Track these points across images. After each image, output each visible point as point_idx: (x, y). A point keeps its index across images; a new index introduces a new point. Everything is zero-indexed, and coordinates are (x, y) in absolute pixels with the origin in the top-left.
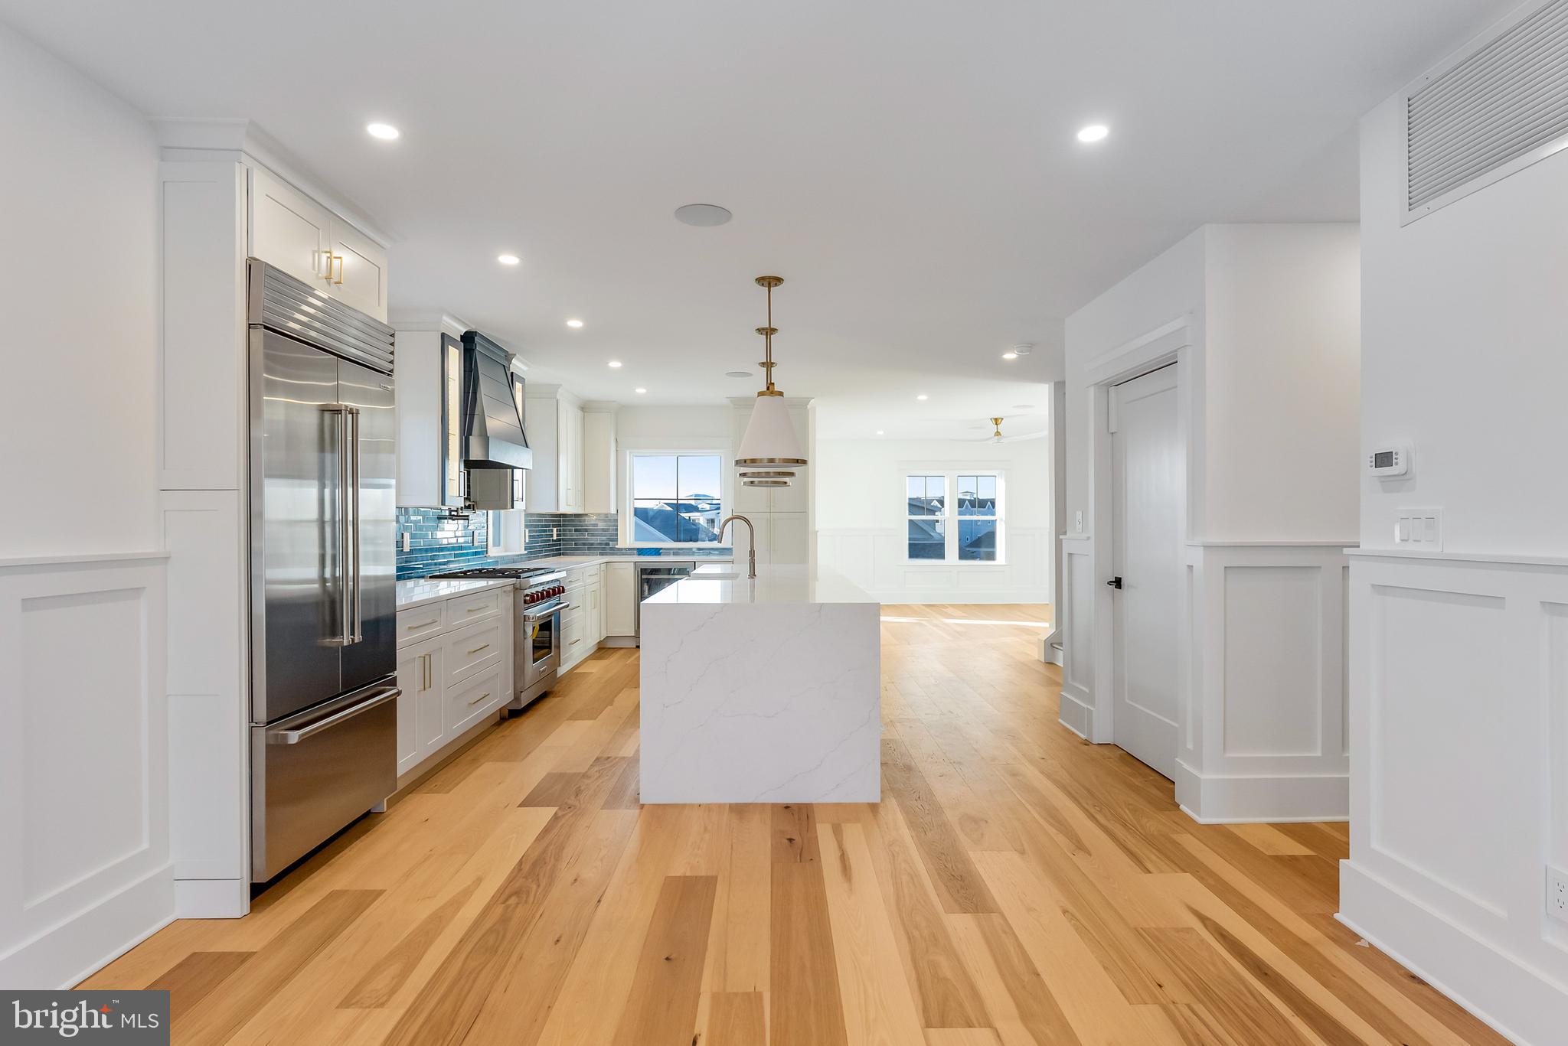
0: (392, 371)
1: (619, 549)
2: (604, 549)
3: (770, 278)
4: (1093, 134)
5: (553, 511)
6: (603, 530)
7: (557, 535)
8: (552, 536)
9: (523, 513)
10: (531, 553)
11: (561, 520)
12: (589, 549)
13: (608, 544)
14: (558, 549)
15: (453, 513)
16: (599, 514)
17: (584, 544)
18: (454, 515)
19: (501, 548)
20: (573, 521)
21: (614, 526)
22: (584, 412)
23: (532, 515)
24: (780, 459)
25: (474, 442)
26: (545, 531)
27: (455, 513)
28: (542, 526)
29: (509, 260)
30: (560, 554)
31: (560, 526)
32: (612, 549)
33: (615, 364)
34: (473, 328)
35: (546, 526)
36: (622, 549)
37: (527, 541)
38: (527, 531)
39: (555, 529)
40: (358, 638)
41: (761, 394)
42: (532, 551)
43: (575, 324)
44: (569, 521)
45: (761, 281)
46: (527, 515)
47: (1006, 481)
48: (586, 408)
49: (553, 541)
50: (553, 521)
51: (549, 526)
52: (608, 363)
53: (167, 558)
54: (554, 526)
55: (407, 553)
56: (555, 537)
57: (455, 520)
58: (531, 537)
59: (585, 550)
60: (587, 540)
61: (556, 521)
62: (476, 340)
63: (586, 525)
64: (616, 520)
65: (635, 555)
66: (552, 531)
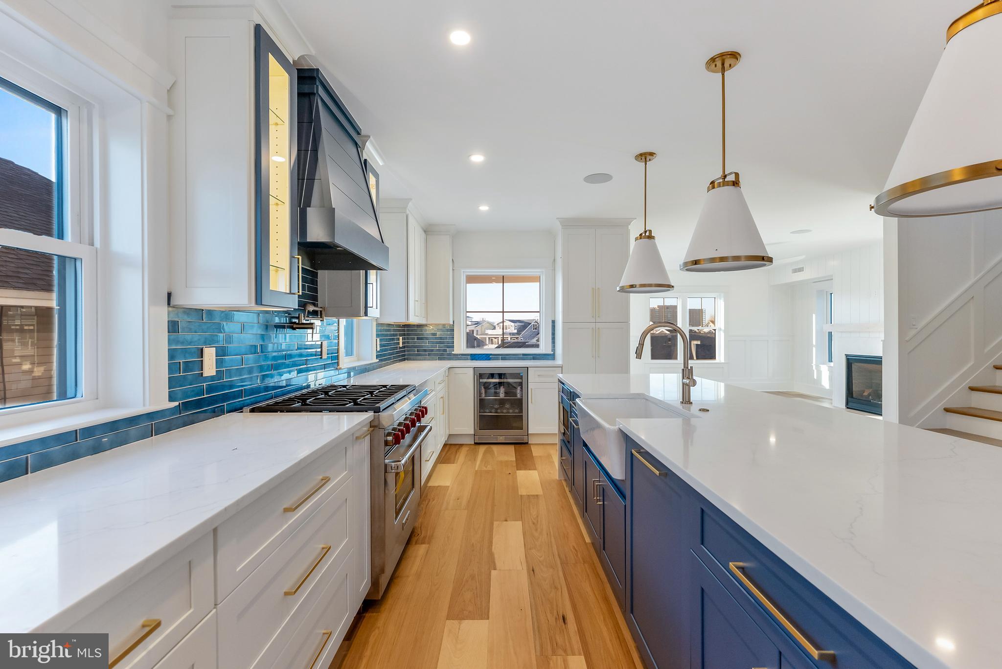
1: (454, 355)
2: (442, 355)
5: (402, 320)
6: (441, 338)
7: (403, 343)
8: (398, 343)
9: (375, 324)
10: (381, 360)
11: (407, 330)
12: (429, 355)
13: (445, 351)
14: (404, 355)
15: (294, 320)
16: (438, 325)
17: (425, 351)
18: (295, 323)
19: (354, 357)
20: (416, 330)
21: (450, 335)
22: (427, 234)
23: (382, 324)
25: (314, 216)
26: (393, 339)
27: (297, 321)
28: (391, 335)
30: (404, 360)
31: (404, 335)
32: (449, 355)
35: (394, 335)
37: (378, 349)
38: (378, 340)
39: (401, 338)
44: (412, 330)
46: (378, 325)
47: (725, 301)
48: (429, 231)
49: (400, 348)
50: (399, 331)
51: (396, 335)
54: (401, 335)
55: (212, 378)
56: (401, 345)
57: (294, 329)
58: (381, 346)
59: (426, 355)
60: (428, 347)
61: (402, 331)
62: (317, 82)
63: (426, 334)
64: (454, 330)
65: (467, 360)
66: (399, 339)
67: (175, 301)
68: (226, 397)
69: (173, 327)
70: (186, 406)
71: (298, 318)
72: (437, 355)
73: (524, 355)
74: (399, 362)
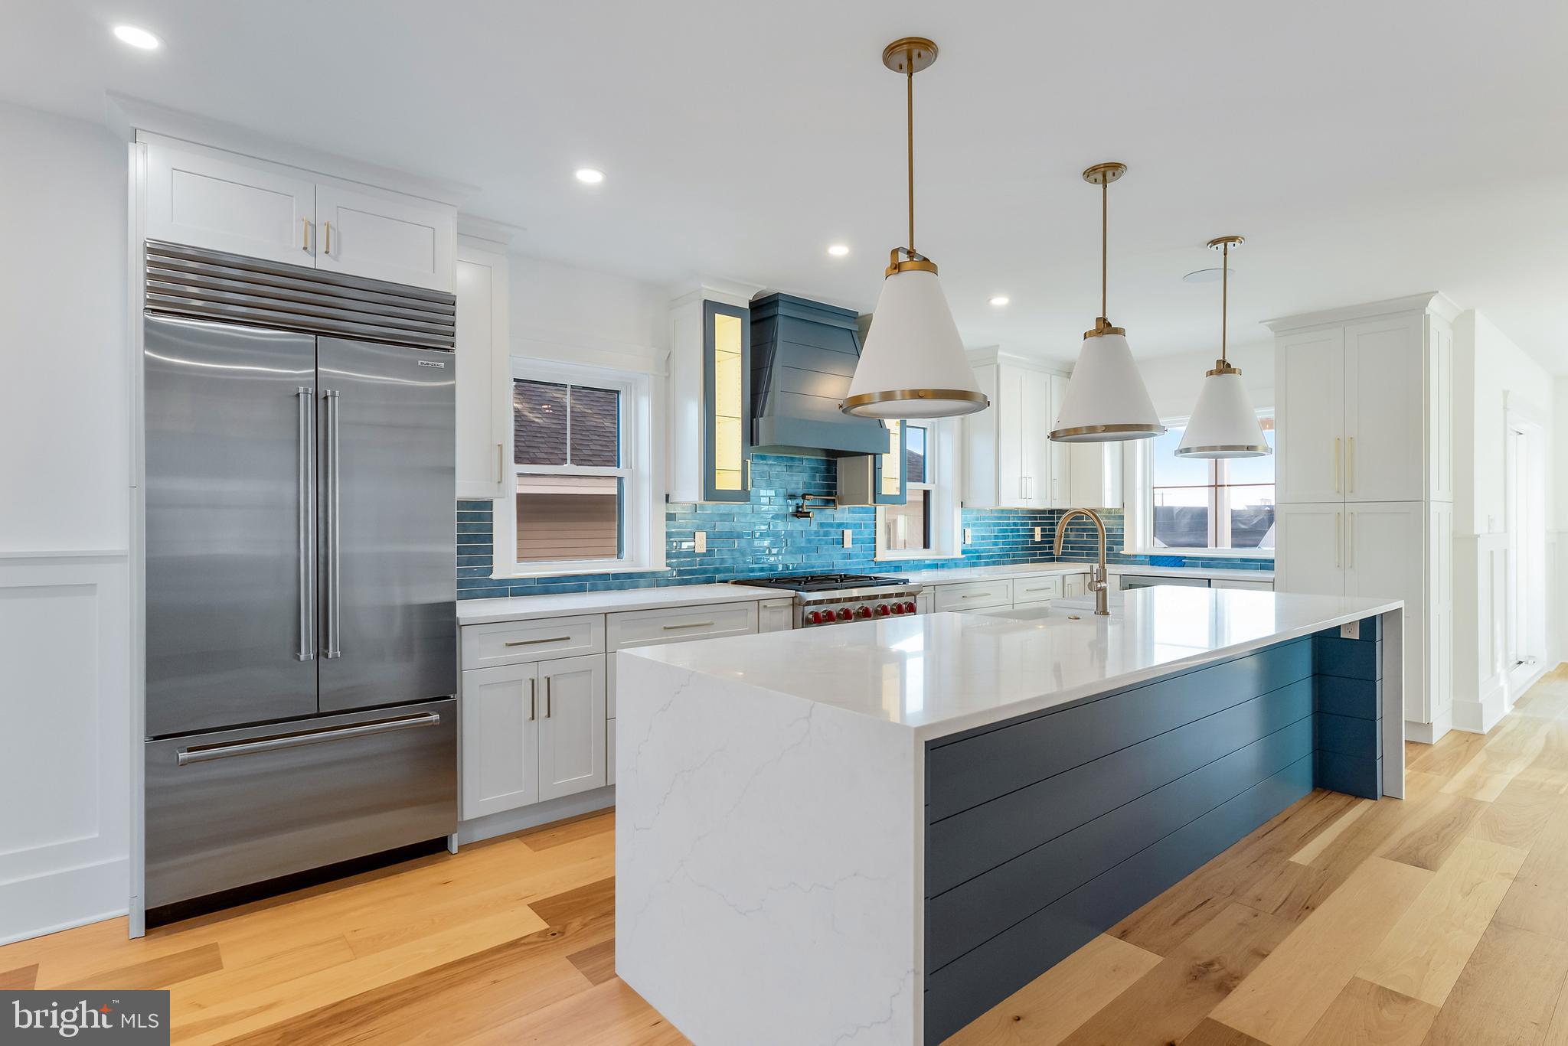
1: (1128, 555)
2: (1107, 555)
8: (1033, 536)
9: (959, 510)
12: (1088, 554)
13: (1112, 549)
17: (1082, 548)
21: (1118, 525)
25: (763, 424)
26: (1016, 531)
28: (1009, 524)
30: (1052, 560)
31: (1044, 524)
32: (1118, 555)
33: (1000, 301)
34: (769, 288)
35: (1022, 524)
37: (969, 542)
38: (968, 532)
39: (1038, 529)
40: (334, 653)
42: (980, 557)
46: (968, 511)
49: (1034, 542)
51: (1027, 524)
52: (989, 301)
53: (125, 557)
54: (1038, 525)
55: (703, 555)
56: (1038, 538)
57: (798, 518)
58: (975, 538)
60: (1085, 542)
61: (1041, 518)
62: (780, 303)
63: (1085, 524)
64: (1122, 517)
65: (1141, 563)
66: (1033, 530)
67: (671, 500)
68: (714, 571)
69: (671, 517)
70: (678, 573)
71: (801, 508)
73: (1243, 560)
74: (1033, 561)
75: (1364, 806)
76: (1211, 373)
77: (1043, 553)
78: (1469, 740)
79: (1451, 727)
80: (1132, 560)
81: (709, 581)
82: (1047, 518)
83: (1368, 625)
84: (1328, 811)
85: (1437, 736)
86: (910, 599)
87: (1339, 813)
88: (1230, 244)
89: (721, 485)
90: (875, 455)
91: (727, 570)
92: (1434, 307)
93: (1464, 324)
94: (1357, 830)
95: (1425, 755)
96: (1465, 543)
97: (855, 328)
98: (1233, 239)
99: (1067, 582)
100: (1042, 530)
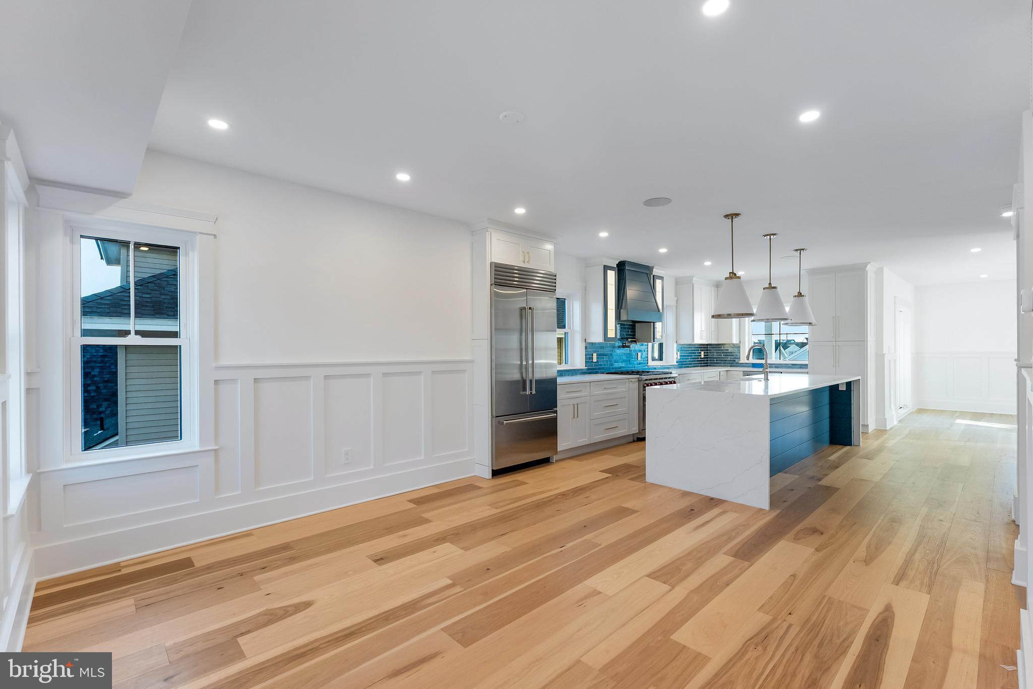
0: (555, 290)
1: (741, 363)
2: (732, 363)
3: (730, 215)
4: (810, 116)
6: (732, 352)
7: (704, 355)
8: (701, 356)
9: (675, 344)
11: (708, 347)
12: (724, 363)
13: (735, 361)
16: (730, 344)
17: (721, 360)
20: (714, 348)
21: (738, 350)
22: (717, 287)
23: (683, 344)
24: (734, 314)
25: (623, 312)
26: (694, 353)
28: (692, 350)
29: (604, 234)
30: (707, 366)
31: (706, 350)
32: (737, 363)
33: (708, 263)
34: (622, 259)
35: (695, 350)
36: (743, 364)
37: (679, 358)
38: (679, 353)
39: (702, 352)
40: (534, 392)
41: (726, 279)
42: (682, 364)
43: (663, 250)
44: (712, 348)
45: (726, 216)
46: (679, 345)
48: (719, 285)
49: (701, 358)
50: (699, 348)
51: (698, 350)
53: (473, 361)
54: (702, 350)
55: (595, 362)
56: (702, 356)
57: (624, 348)
58: (681, 356)
59: (721, 363)
60: (723, 358)
61: (704, 348)
62: (626, 264)
63: (722, 350)
64: (740, 347)
65: (749, 367)
66: (701, 353)
67: (587, 341)
68: (599, 369)
69: (586, 348)
70: (588, 369)
71: (625, 343)
72: (729, 363)
73: (792, 365)
74: (701, 366)
75: (848, 447)
76: (795, 296)
77: (706, 362)
78: (881, 432)
79: (875, 428)
80: (743, 365)
81: (597, 373)
82: (705, 347)
83: (849, 384)
84: (836, 449)
85: (870, 431)
86: (673, 379)
87: (840, 449)
88: (802, 251)
89: (609, 336)
90: (654, 323)
91: (603, 368)
92: (869, 268)
93: (879, 272)
94: (847, 453)
95: (866, 436)
96: (880, 357)
97: (648, 272)
98: (803, 249)
99: (721, 374)
100: (704, 353)
